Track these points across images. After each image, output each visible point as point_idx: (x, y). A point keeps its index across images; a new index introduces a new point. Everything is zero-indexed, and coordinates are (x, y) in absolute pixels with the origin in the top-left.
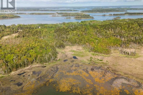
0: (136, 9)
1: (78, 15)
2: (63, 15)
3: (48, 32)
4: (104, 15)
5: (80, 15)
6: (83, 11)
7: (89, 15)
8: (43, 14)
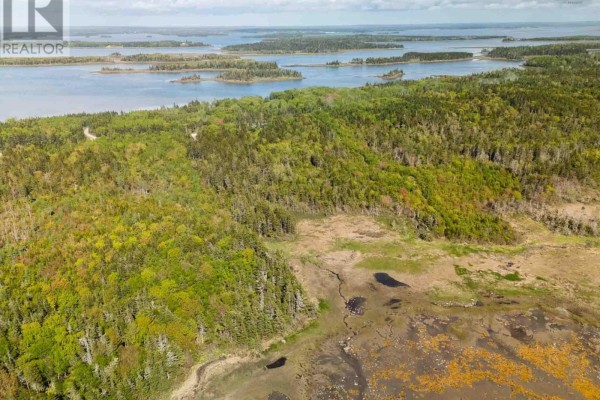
0: (428, 39)
1: (228, 66)
2: (158, 68)
3: (156, 157)
4: (333, 63)
5: (235, 66)
6: (233, 47)
7: (275, 65)
8: (46, 62)
